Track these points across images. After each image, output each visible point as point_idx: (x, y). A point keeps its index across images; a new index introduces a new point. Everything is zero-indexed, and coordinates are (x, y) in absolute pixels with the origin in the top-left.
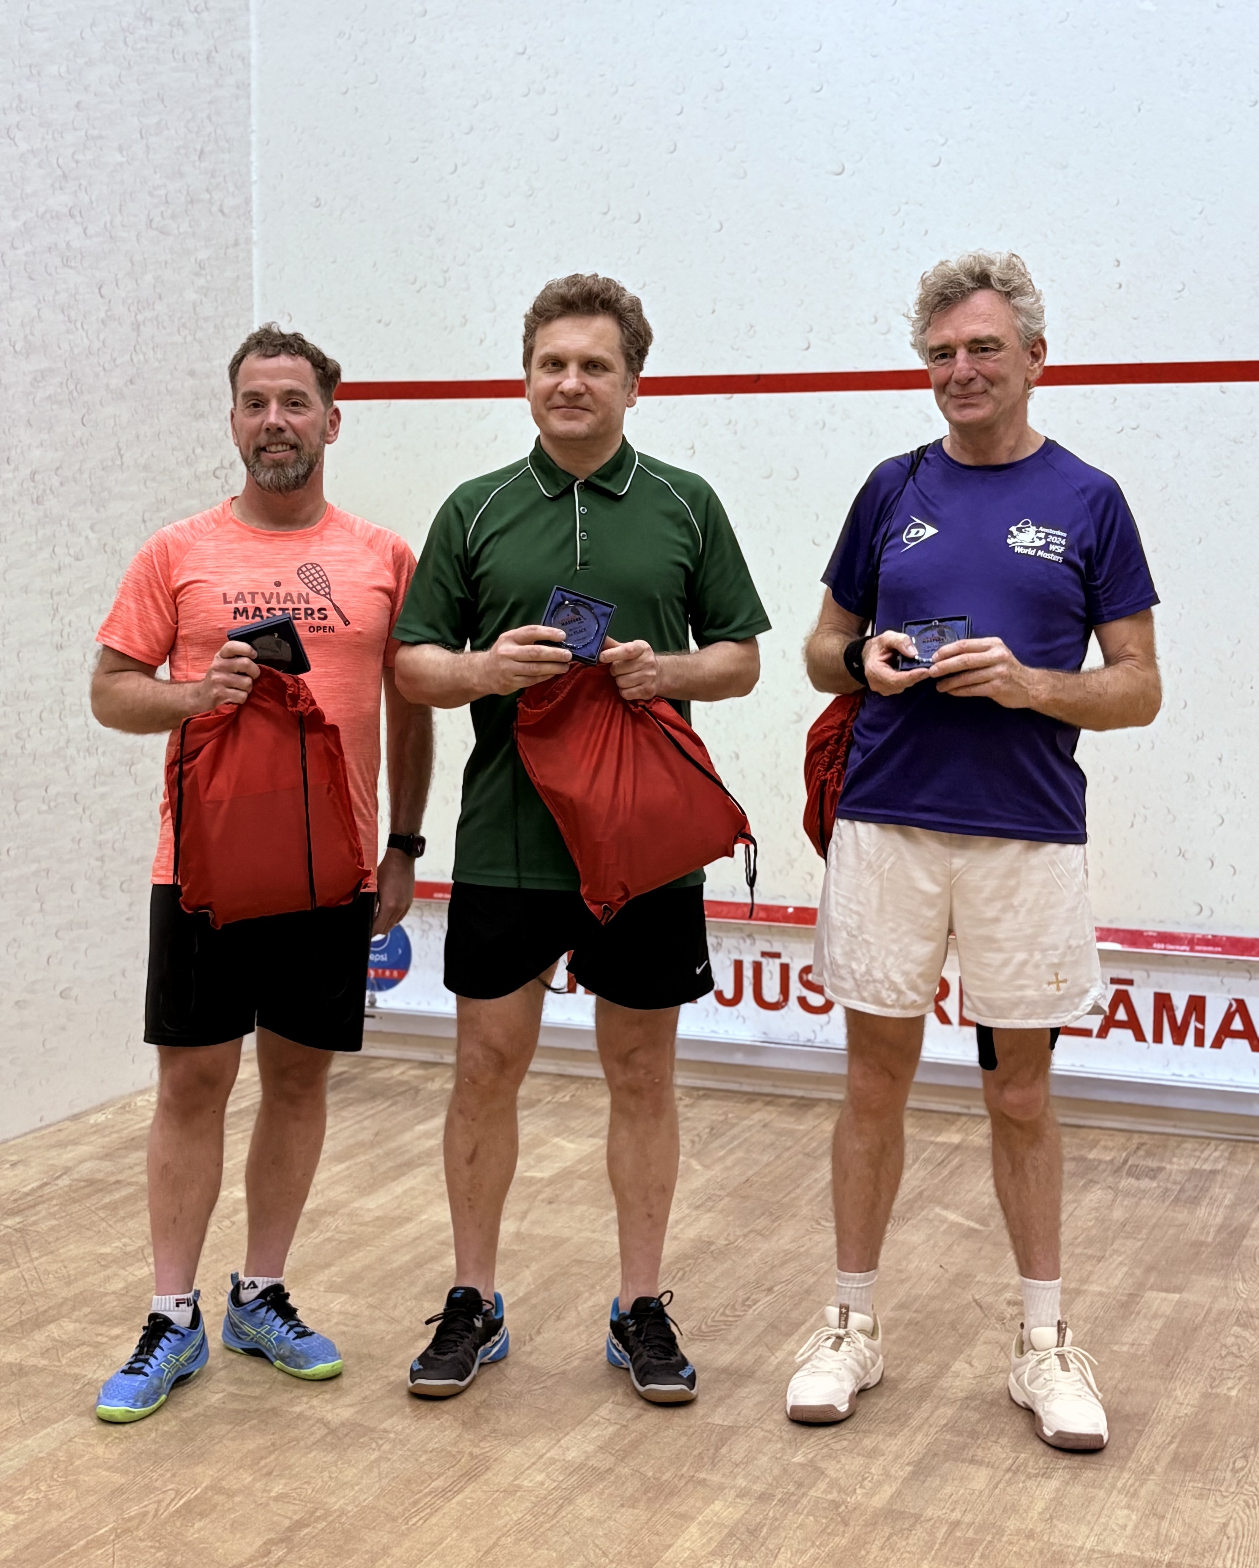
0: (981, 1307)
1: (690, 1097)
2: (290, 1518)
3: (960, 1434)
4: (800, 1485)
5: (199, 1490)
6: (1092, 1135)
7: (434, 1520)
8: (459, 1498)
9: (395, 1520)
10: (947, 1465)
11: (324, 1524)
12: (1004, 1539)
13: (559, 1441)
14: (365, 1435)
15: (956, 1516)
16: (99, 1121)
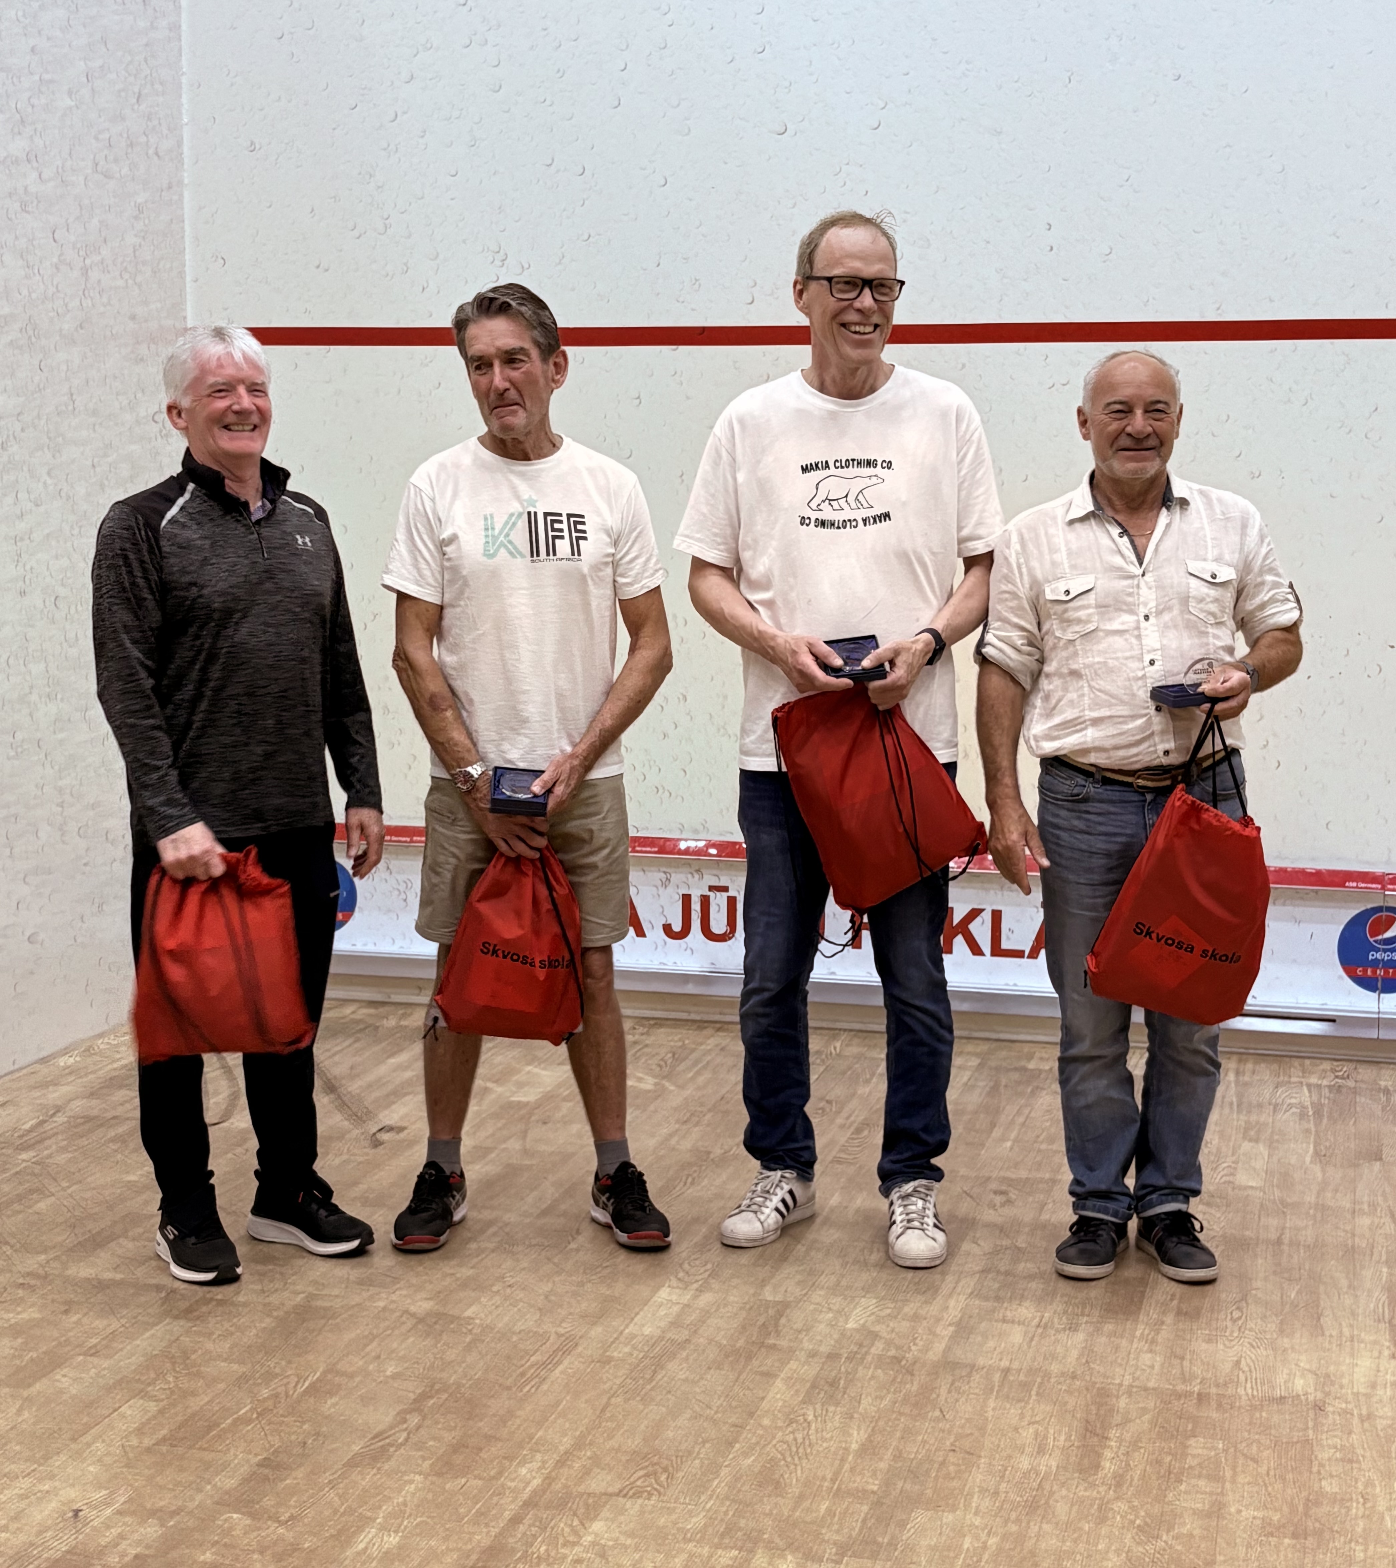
0: (971, 1197)
1: (643, 1026)
2: (414, 1392)
3: (986, 1299)
4: (861, 1345)
5: (318, 1374)
6: (1026, 1048)
7: (545, 1387)
8: (561, 1368)
9: (509, 1388)
10: (983, 1324)
11: (446, 1395)
12: (1053, 1380)
13: (633, 1319)
14: (452, 1322)
15: (1005, 1363)
16: (69, 1063)
